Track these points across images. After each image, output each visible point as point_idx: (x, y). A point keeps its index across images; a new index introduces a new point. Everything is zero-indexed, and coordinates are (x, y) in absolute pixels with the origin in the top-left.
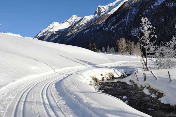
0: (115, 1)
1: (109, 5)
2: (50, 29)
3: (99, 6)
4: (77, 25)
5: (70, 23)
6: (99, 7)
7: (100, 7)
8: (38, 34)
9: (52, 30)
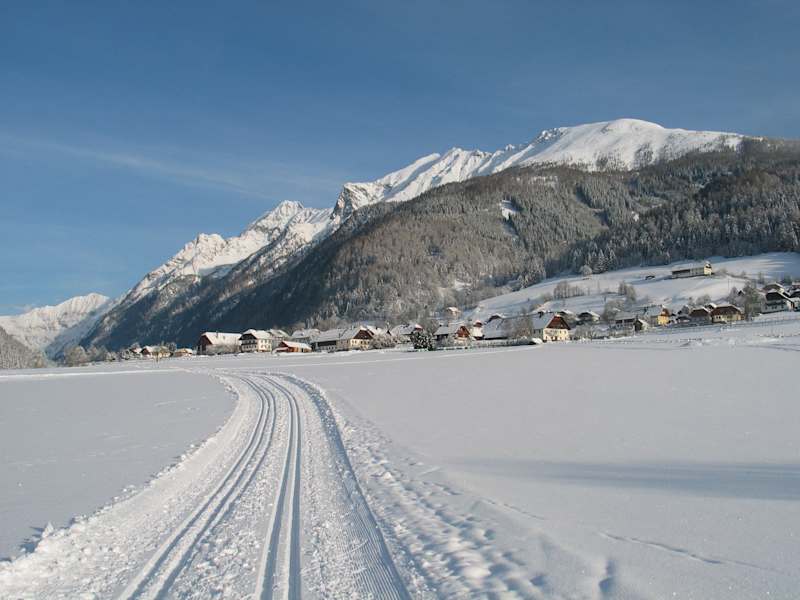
0: (412, 162)
1: (384, 181)
2: (181, 266)
3: (350, 186)
4: (262, 260)
5: (270, 235)
6: (348, 190)
7: (349, 188)
8: (138, 284)
9: (188, 271)
